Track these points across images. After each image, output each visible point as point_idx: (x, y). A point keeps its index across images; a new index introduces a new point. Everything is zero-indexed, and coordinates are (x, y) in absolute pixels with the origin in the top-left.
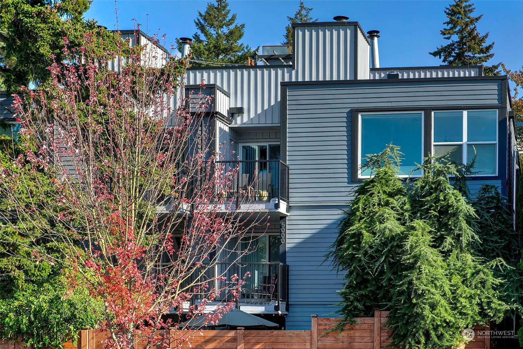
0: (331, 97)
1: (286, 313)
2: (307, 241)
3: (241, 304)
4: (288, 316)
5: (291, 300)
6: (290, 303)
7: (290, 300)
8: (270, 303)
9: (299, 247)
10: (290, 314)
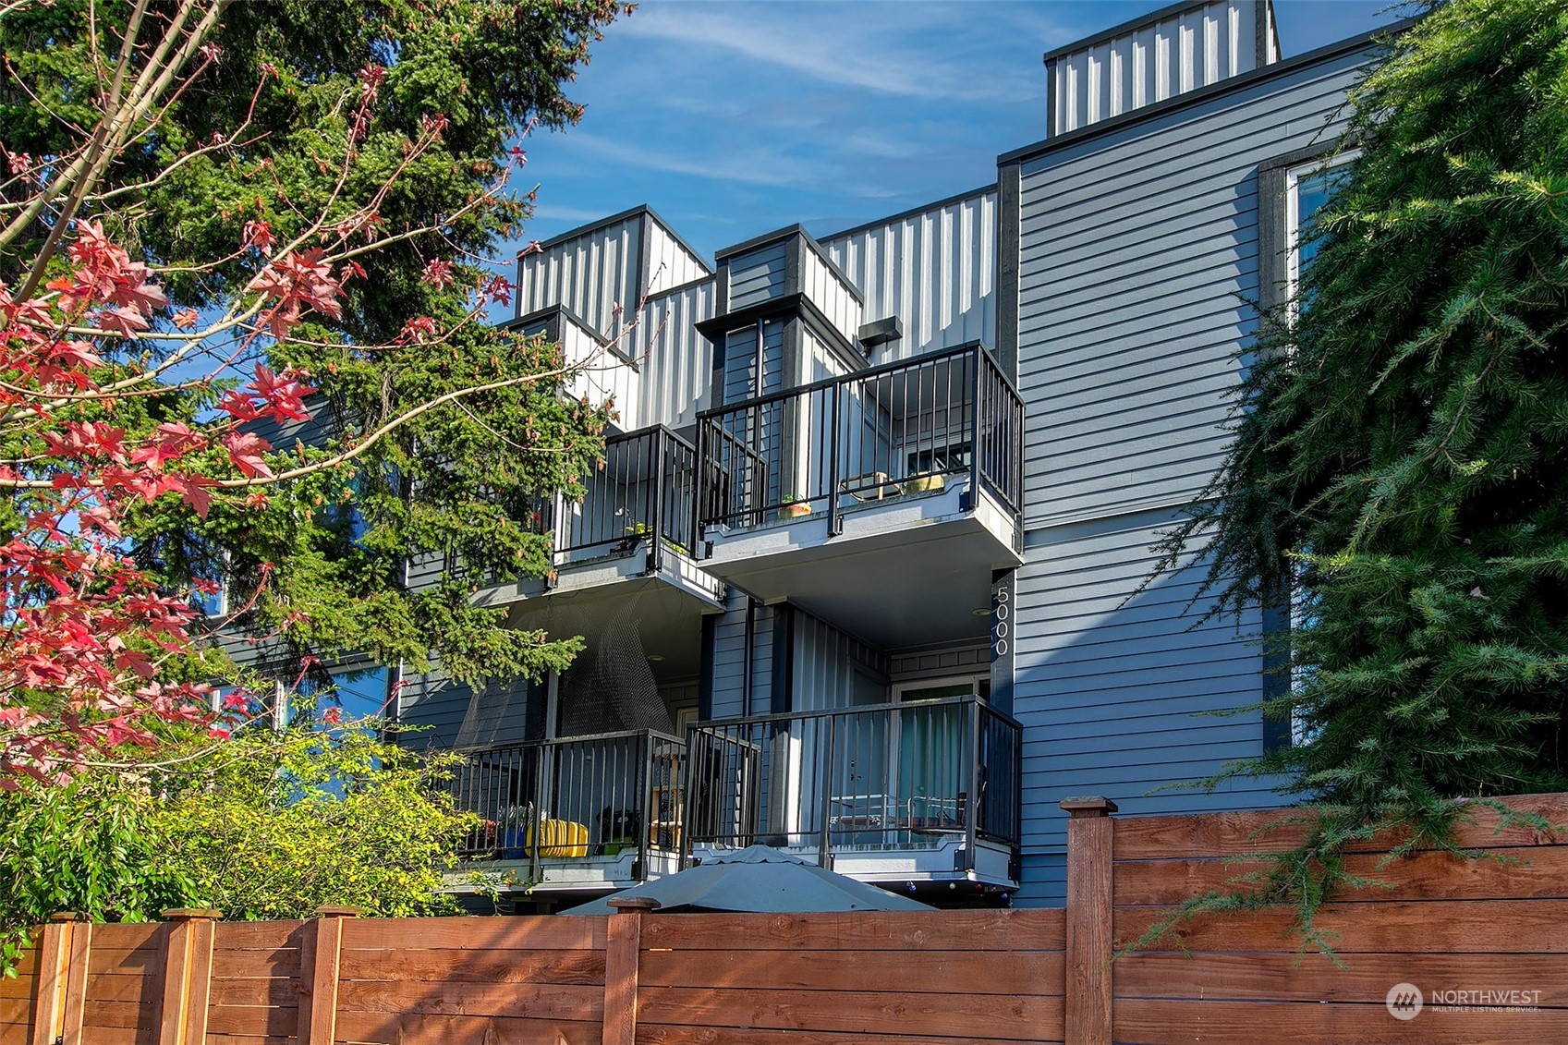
0: (1176, 151)
1: (1011, 884)
2: (1089, 640)
3: (836, 849)
4: (1018, 895)
5: (1032, 841)
6: (1024, 851)
7: (1025, 840)
8: (942, 842)
9: (1062, 663)
10: (1027, 890)
